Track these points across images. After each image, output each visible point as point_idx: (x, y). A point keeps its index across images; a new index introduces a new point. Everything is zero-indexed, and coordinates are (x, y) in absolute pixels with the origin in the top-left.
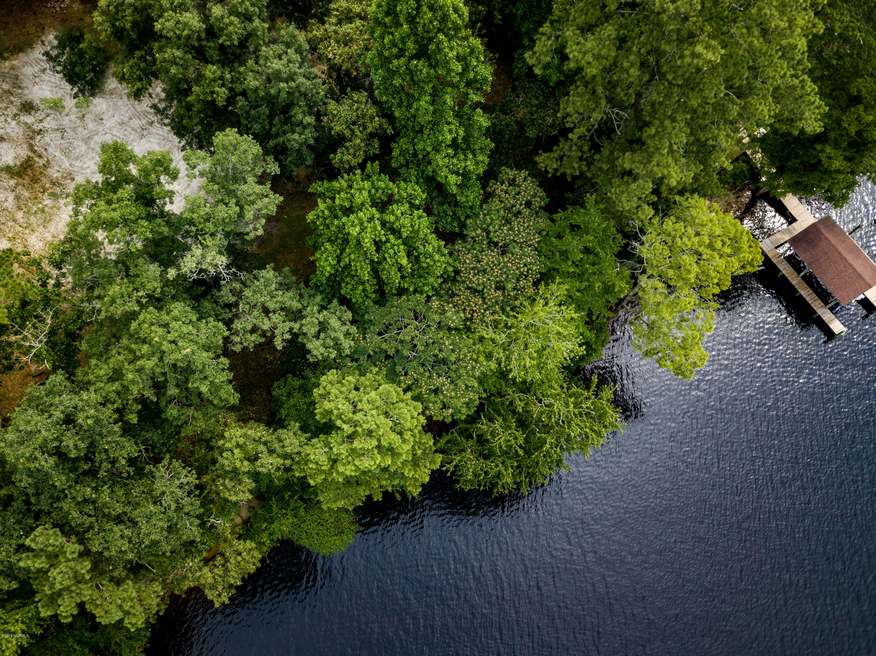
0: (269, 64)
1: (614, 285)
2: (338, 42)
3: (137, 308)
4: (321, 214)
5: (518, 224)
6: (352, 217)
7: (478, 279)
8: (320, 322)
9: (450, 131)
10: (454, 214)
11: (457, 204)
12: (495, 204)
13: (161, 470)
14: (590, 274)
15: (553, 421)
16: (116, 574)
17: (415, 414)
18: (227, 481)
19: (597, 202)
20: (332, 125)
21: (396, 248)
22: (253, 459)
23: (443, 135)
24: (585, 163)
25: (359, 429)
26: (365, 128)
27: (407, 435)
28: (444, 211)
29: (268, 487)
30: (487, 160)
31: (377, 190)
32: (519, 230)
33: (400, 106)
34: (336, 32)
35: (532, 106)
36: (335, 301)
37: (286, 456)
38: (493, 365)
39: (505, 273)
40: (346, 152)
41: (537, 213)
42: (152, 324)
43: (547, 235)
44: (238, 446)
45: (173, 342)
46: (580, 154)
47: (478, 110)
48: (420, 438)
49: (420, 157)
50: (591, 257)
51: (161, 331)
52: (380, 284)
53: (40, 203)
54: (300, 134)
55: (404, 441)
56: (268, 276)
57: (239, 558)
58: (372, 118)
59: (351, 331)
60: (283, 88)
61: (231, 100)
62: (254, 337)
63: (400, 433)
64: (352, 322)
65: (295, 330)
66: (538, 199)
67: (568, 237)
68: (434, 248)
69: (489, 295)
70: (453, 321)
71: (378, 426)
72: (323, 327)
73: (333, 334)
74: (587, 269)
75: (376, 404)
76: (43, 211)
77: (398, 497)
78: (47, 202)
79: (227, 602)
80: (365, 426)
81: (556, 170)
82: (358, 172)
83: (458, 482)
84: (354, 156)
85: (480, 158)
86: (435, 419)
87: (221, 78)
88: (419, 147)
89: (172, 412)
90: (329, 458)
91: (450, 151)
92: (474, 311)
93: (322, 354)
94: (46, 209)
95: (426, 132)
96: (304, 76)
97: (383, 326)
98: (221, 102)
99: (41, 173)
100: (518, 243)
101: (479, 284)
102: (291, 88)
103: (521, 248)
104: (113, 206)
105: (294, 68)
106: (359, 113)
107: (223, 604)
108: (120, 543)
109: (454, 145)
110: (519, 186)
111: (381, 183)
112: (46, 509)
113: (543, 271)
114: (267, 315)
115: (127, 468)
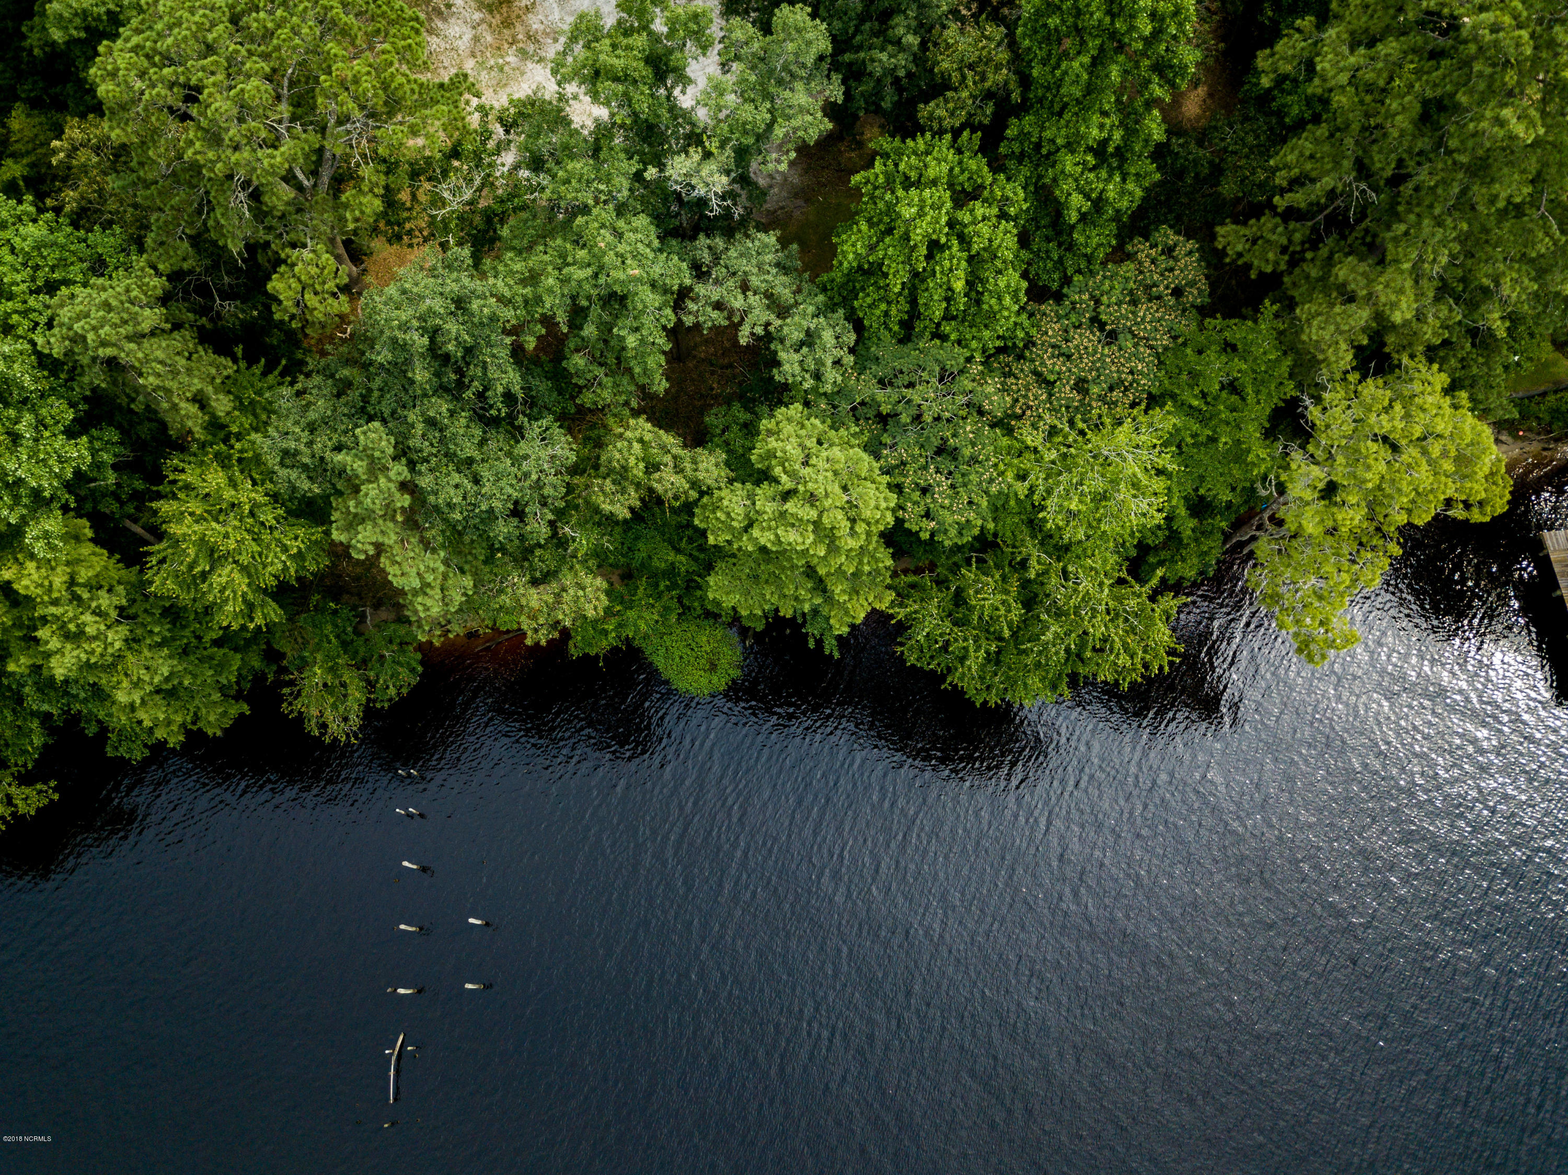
1: (1248, 451)
3: (591, 202)
4: (872, 178)
5: (1148, 309)
6: (913, 192)
7: (1054, 364)
8: (809, 330)
9: (1101, 127)
10: (1060, 257)
11: (1070, 247)
12: (1128, 268)
13: (534, 429)
14: (1221, 420)
15: (1072, 602)
16: (428, 535)
17: (883, 505)
18: (608, 481)
19: (1277, 316)
20: (940, 58)
21: (955, 261)
22: (652, 467)
23: (1088, 127)
24: (1286, 257)
25: (801, 488)
26: (983, 79)
27: (861, 528)
28: (1047, 252)
29: (642, 564)
30: (1139, 193)
31: (962, 171)
32: (1143, 319)
33: (1044, 62)
35: (1244, 145)
36: (841, 312)
37: (694, 484)
38: (1022, 489)
39: (1097, 370)
40: (942, 104)
41: (1184, 311)
42: (603, 226)
43: (1185, 344)
44: (641, 441)
45: (622, 256)
46: (1284, 241)
47: (1156, 112)
48: (875, 549)
49: (1044, 151)
50: (1234, 398)
51: (609, 238)
52: (914, 314)
53: (502, 57)
54: (891, 56)
55: (853, 533)
56: (767, 240)
57: (581, 593)
58: (998, 67)
59: (845, 361)
62: (715, 314)
63: (853, 521)
64: (852, 351)
65: (771, 329)
66: (1196, 292)
67: (1212, 354)
68: (1008, 286)
69: (1060, 391)
70: (991, 403)
72: (810, 339)
73: (819, 354)
74: (1220, 411)
75: (837, 467)
76: (501, 70)
77: (812, 644)
78: (511, 59)
79: (543, 643)
80: (810, 486)
81: (1240, 255)
82: (948, 136)
83: (902, 644)
84: (952, 114)
85: (1130, 186)
86: (907, 525)
88: (1048, 134)
89: (578, 361)
90: (747, 515)
91: (1090, 159)
92: (1030, 407)
93: (793, 375)
94: (506, 68)
95: (1067, 116)
97: (891, 372)
99: (519, 17)
100: (1134, 336)
101: (1052, 372)
103: (1136, 345)
104: (619, 52)
106: (984, 53)
107: (537, 644)
108: (452, 492)
109: (1099, 150)
110: (1176, 259)
111: (973, 165)
112: (387, 412)
113: (1154, 391)
114: (744, 293)
115: (500, 405)
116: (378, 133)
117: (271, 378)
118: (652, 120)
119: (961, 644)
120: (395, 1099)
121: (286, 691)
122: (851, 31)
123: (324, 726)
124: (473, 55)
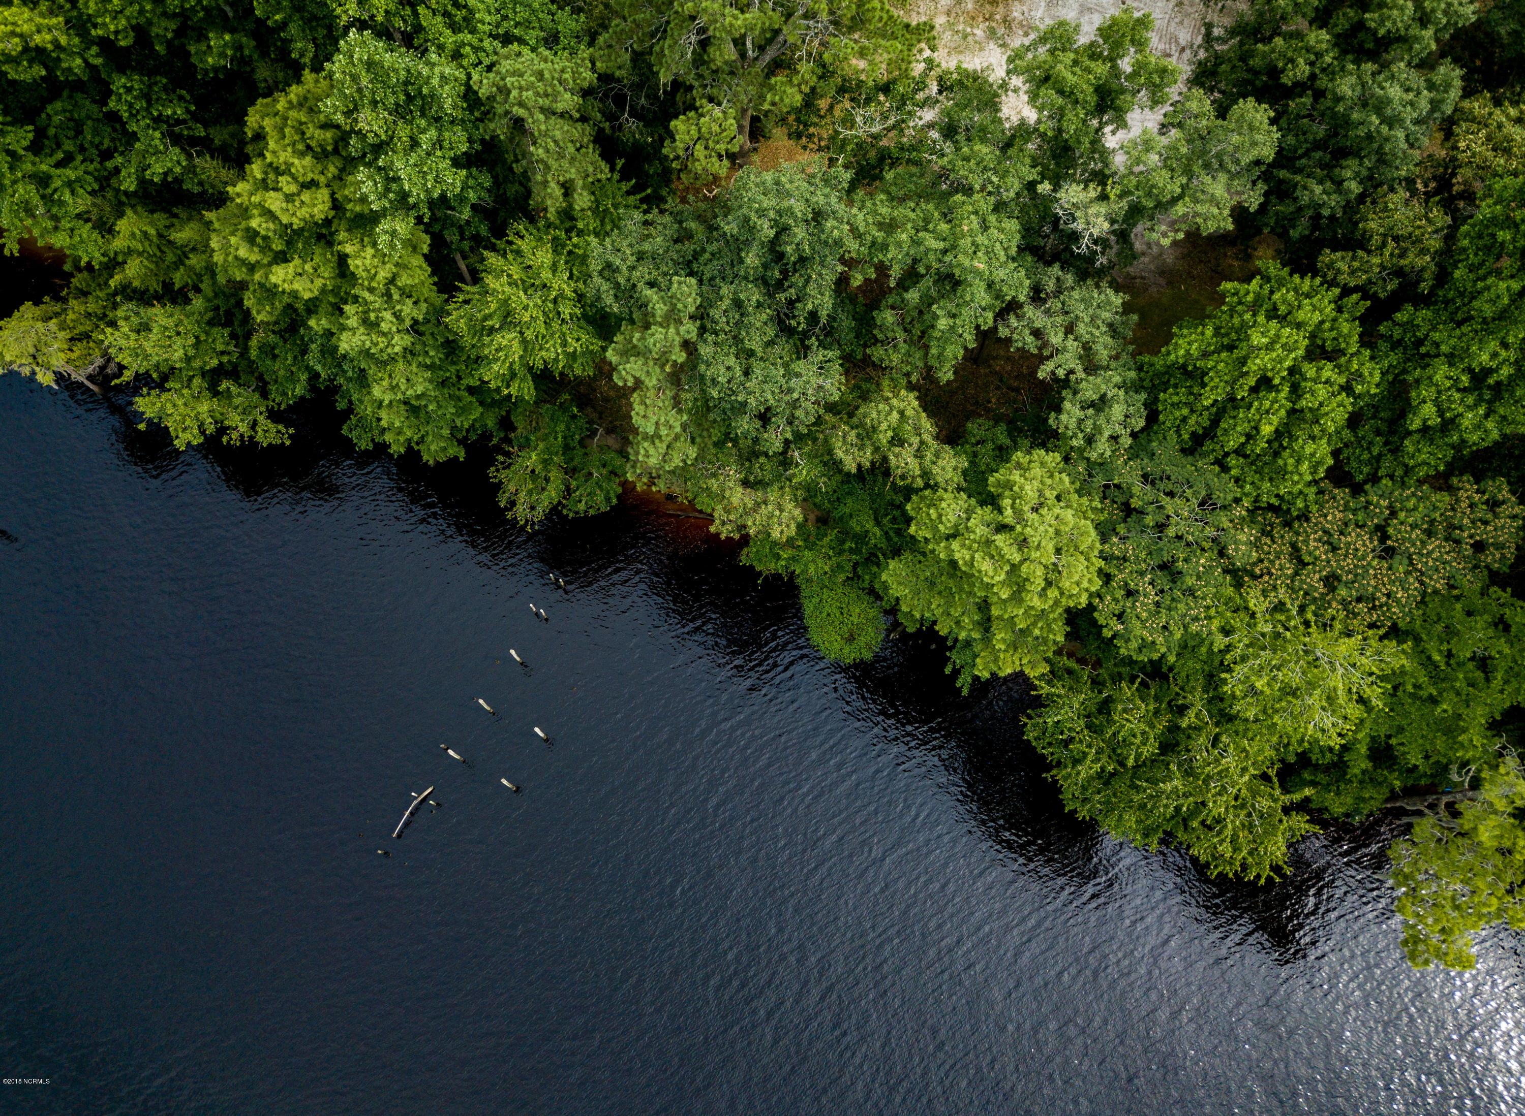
0: (1387, 85)
1: (1464, 731)
2: (1489, 138)
3: (977, 187)
4: (1242, 293)
5: (1439, 547)
6: (1274, 323)
7: (1317, 548)
8: (1105, 395)
9: (1494, 355)
10: (1380, 455)
11: (1396, 450)
12: (1443, 499)
13: (818, 355)
14: (1453, 687)
15: (1208, 769)
16: (684, 396)
17: (1085, 584)
18: (854, 432)
20: (1370, 216)
21: (1276, 406)
22: (898, 440)
23: (1480, 349)
25: (1019, 528)
26: (1402, 255)
27: (1053, 593)
28: (1370, 443)
29: (841, 518)
30: (1495, 435)
31: (1331, 329)
33: (1472, 269)
34: (1500, 126)
36: (1144, 395)
37: (926, 474)
38: (1220, 641)
39: (1356, 575)
40: (1348, 259)
41: (1476, 567)
42: (976, 213)
43: (1458, 598)
44: (902, 413)
45: (977, 246)
48: (1055, 620)
49: (1423, 350)
50: (1479, 674)
51: (975, 225)
52: (1209, 433)
53: (972, 27)
54: (1324, 192)
55: (1043, 594)
56: (1113, 299)
57: (777, 513)
58: (1423, 252)
59: (1122, 440)
60: (1371, 123)
61: (1299, 88)
62: (1030, 339)
63: (1049, 583)
64: (1134, 435)
65: (1072, 377)
66: (1498, 556)
67: (1480, 622)
68: (1313, 455)
69: (1308, 576)
70: (1237, 550)
71: (1038, 547)
72: (1101, 404)
73: (1101, 421)
74: (1457, 679)
75: (1062, 528)
76: (965, 37)
77: (948, 670)
78: (979, 32)
79: (723, 537)
80: (1028, 531)
82: (1337, 291)
83: (1030, 717)
84: (1353, 272)
85: (1490, 425)
86: (1096, 614)
87: (1319, 55)
88: (1436, 336)
89: (888, 317)
90: (956, 526)
91: (1465, 380)
92: (1270, 574)
93: (1067, 428)
94: (970, 38)
95: (1465, 329)
96: (1407, 136)
97: (1159, 473)
98: (1287, 80)
100: (1411, 563)
101: (1310, 554)
102: (1378, 132)
103: (1408, 573)
104: (1077, 69)
105: (1409, 115)
106: (1417, 232)
107: (718, 535)
108: (722, 371)
109: (1479, 377)
110: (1496, 516)
111: (1345, 328)
112: (707, 276)
113: (1401, 624)
114: (1066, 334)
115: (802, 320)
116: (832, 40)
117: (632, 199)
118: (1071, 143)
119: (1083, 748)
120: (399, 836)
121: (500, 458)
122: (1299, 152)
123: (513, 504)
124: (948, 14)
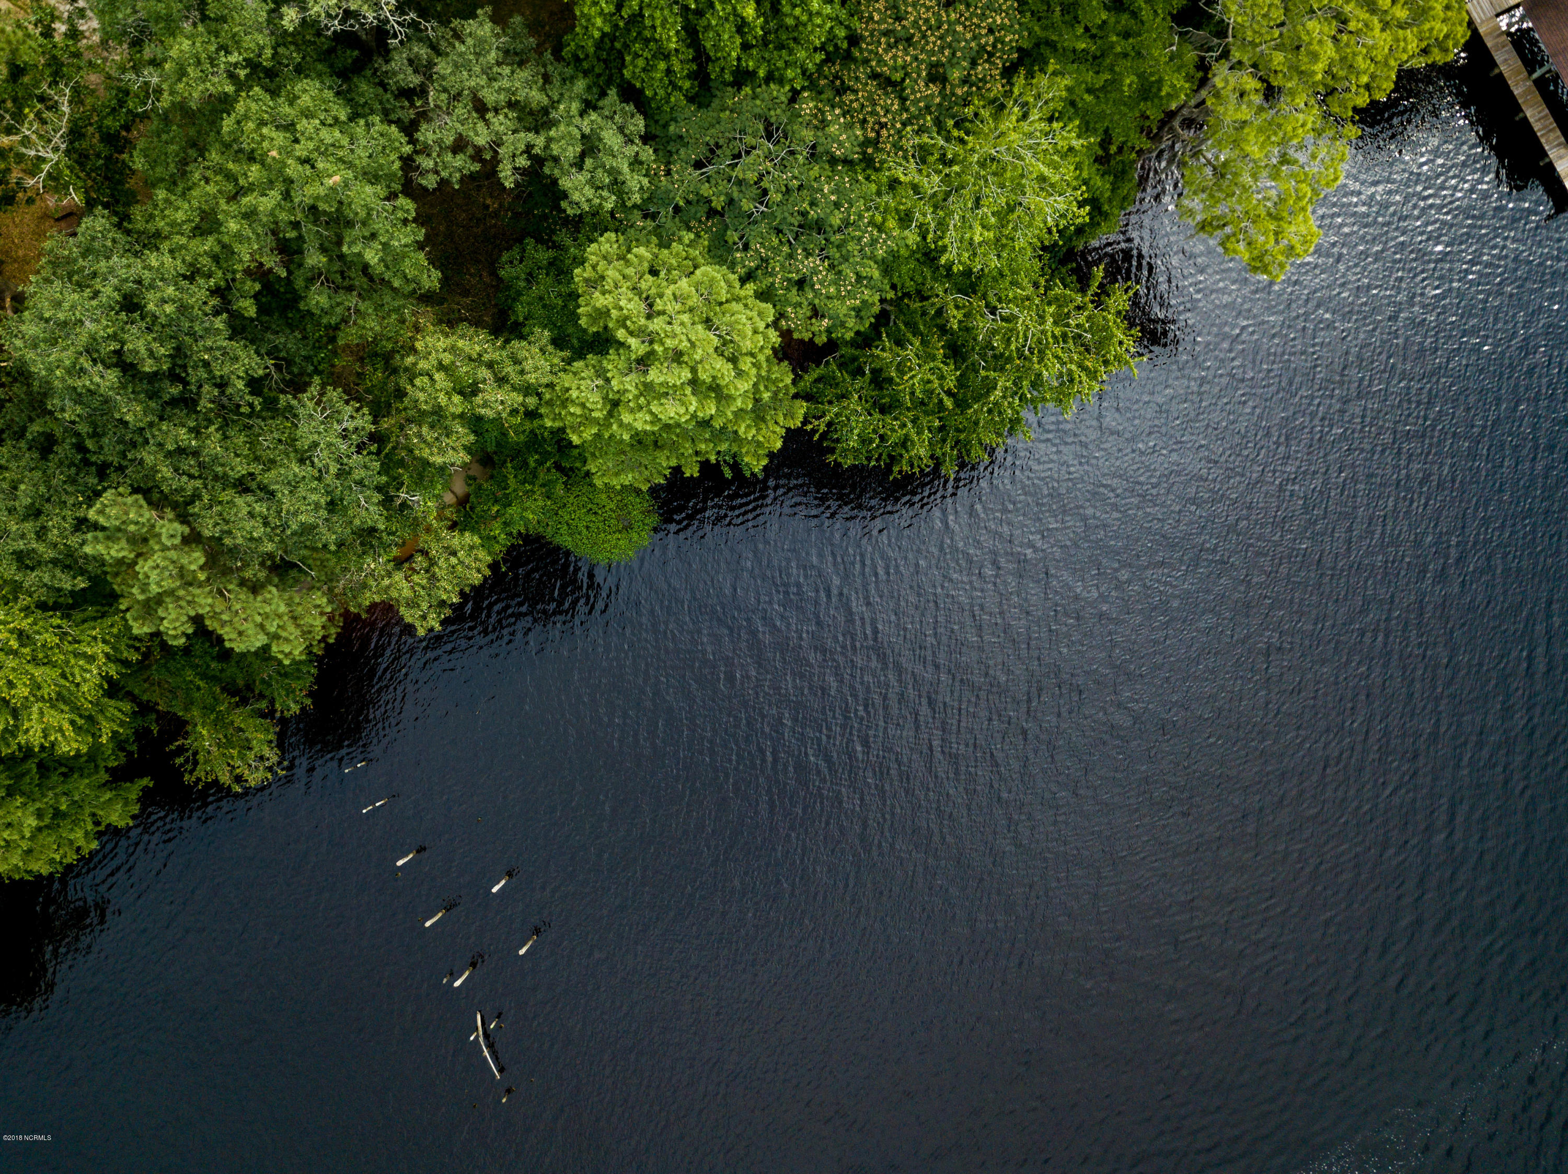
1: (1160, 81)
3: (229, 89)
7: (895, 57)
8: (583, 136)
13: (306, 404)
14: (1117, 55)
15: (1013, 347)
16: (248, 574)
17: (761, 326)
18: (425, 430)
22: (470, 391)
25: (658, 348)
27: (746, 364)
29: (498, 444)
36: (613, 93)
37: (527, 390)
38: (912, 237)
39: (950, 46)
42: (262, 123)
44: (441, 367)
45: (307, 161)
48: (768, 371)
50: (1124, 18)
51: (280, 138)
52: (701, 58)
55: (740, 374)
56: (480, 33)
57: (453, 560)
59: (643, 157)
62: (459, 161)
63: (733, 360)
64: (646, 139)
65: (537, 151)
69: (914, 92)
70: (841, 144)
71: (693, 345)
72: (590, 146)
73: (609, 162)
74: (1112, 46)
75: (690, 303)
77: (728, 473)
80: (669, 343)
83: (832, 451)
86: (796, 336)
89: (318, 299)
90: (605, 398)
92: (883, 126)
93: (588, 201)
97: (704, 149)
101: (895, 69)
107: (432, 631)
108: (249, 525)
112: (116, 461)
113: (1025, 45)
114: (482, 117)
115: (248, 398)
119: (901, 433)
120: (501, 1070)
121: (179, 761)
123: (239, 779)
